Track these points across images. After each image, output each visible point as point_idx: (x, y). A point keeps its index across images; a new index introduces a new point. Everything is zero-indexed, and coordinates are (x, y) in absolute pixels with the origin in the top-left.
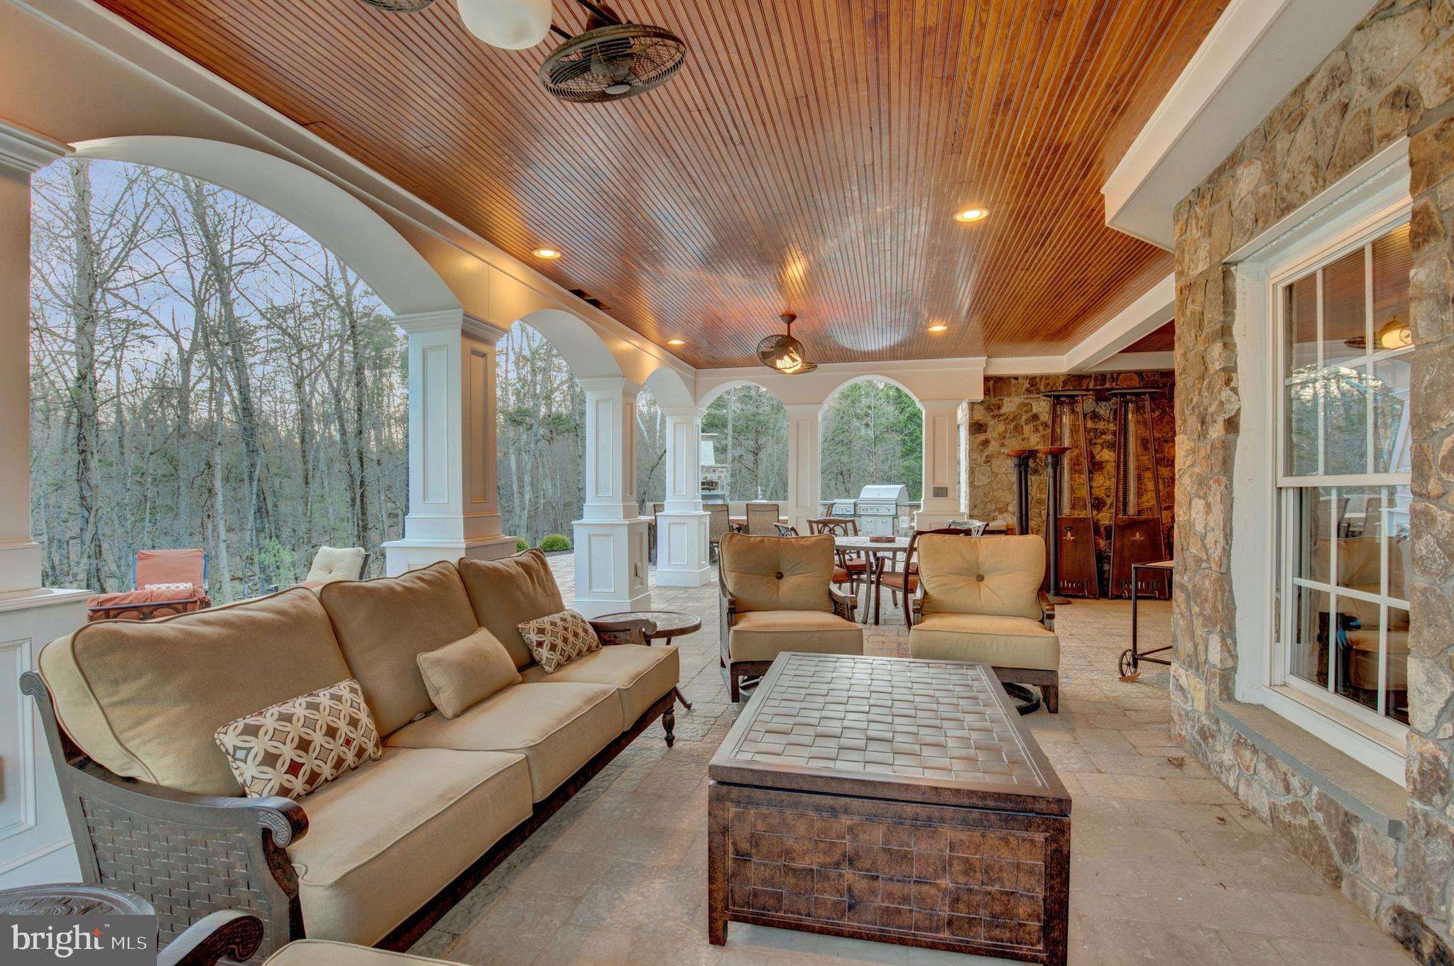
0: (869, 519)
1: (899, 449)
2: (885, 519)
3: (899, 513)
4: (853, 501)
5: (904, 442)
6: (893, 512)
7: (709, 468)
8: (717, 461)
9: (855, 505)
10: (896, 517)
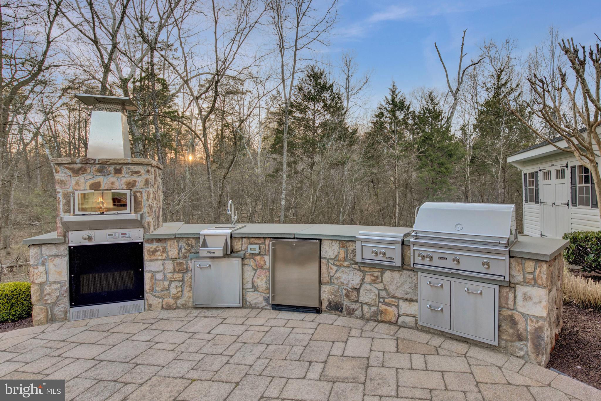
0: (437, 281)
2: (476, 287)
3: (518, 277)
6: (501, 270)
7: (106, 164)
9: (404, 245)
10: (507, 285)
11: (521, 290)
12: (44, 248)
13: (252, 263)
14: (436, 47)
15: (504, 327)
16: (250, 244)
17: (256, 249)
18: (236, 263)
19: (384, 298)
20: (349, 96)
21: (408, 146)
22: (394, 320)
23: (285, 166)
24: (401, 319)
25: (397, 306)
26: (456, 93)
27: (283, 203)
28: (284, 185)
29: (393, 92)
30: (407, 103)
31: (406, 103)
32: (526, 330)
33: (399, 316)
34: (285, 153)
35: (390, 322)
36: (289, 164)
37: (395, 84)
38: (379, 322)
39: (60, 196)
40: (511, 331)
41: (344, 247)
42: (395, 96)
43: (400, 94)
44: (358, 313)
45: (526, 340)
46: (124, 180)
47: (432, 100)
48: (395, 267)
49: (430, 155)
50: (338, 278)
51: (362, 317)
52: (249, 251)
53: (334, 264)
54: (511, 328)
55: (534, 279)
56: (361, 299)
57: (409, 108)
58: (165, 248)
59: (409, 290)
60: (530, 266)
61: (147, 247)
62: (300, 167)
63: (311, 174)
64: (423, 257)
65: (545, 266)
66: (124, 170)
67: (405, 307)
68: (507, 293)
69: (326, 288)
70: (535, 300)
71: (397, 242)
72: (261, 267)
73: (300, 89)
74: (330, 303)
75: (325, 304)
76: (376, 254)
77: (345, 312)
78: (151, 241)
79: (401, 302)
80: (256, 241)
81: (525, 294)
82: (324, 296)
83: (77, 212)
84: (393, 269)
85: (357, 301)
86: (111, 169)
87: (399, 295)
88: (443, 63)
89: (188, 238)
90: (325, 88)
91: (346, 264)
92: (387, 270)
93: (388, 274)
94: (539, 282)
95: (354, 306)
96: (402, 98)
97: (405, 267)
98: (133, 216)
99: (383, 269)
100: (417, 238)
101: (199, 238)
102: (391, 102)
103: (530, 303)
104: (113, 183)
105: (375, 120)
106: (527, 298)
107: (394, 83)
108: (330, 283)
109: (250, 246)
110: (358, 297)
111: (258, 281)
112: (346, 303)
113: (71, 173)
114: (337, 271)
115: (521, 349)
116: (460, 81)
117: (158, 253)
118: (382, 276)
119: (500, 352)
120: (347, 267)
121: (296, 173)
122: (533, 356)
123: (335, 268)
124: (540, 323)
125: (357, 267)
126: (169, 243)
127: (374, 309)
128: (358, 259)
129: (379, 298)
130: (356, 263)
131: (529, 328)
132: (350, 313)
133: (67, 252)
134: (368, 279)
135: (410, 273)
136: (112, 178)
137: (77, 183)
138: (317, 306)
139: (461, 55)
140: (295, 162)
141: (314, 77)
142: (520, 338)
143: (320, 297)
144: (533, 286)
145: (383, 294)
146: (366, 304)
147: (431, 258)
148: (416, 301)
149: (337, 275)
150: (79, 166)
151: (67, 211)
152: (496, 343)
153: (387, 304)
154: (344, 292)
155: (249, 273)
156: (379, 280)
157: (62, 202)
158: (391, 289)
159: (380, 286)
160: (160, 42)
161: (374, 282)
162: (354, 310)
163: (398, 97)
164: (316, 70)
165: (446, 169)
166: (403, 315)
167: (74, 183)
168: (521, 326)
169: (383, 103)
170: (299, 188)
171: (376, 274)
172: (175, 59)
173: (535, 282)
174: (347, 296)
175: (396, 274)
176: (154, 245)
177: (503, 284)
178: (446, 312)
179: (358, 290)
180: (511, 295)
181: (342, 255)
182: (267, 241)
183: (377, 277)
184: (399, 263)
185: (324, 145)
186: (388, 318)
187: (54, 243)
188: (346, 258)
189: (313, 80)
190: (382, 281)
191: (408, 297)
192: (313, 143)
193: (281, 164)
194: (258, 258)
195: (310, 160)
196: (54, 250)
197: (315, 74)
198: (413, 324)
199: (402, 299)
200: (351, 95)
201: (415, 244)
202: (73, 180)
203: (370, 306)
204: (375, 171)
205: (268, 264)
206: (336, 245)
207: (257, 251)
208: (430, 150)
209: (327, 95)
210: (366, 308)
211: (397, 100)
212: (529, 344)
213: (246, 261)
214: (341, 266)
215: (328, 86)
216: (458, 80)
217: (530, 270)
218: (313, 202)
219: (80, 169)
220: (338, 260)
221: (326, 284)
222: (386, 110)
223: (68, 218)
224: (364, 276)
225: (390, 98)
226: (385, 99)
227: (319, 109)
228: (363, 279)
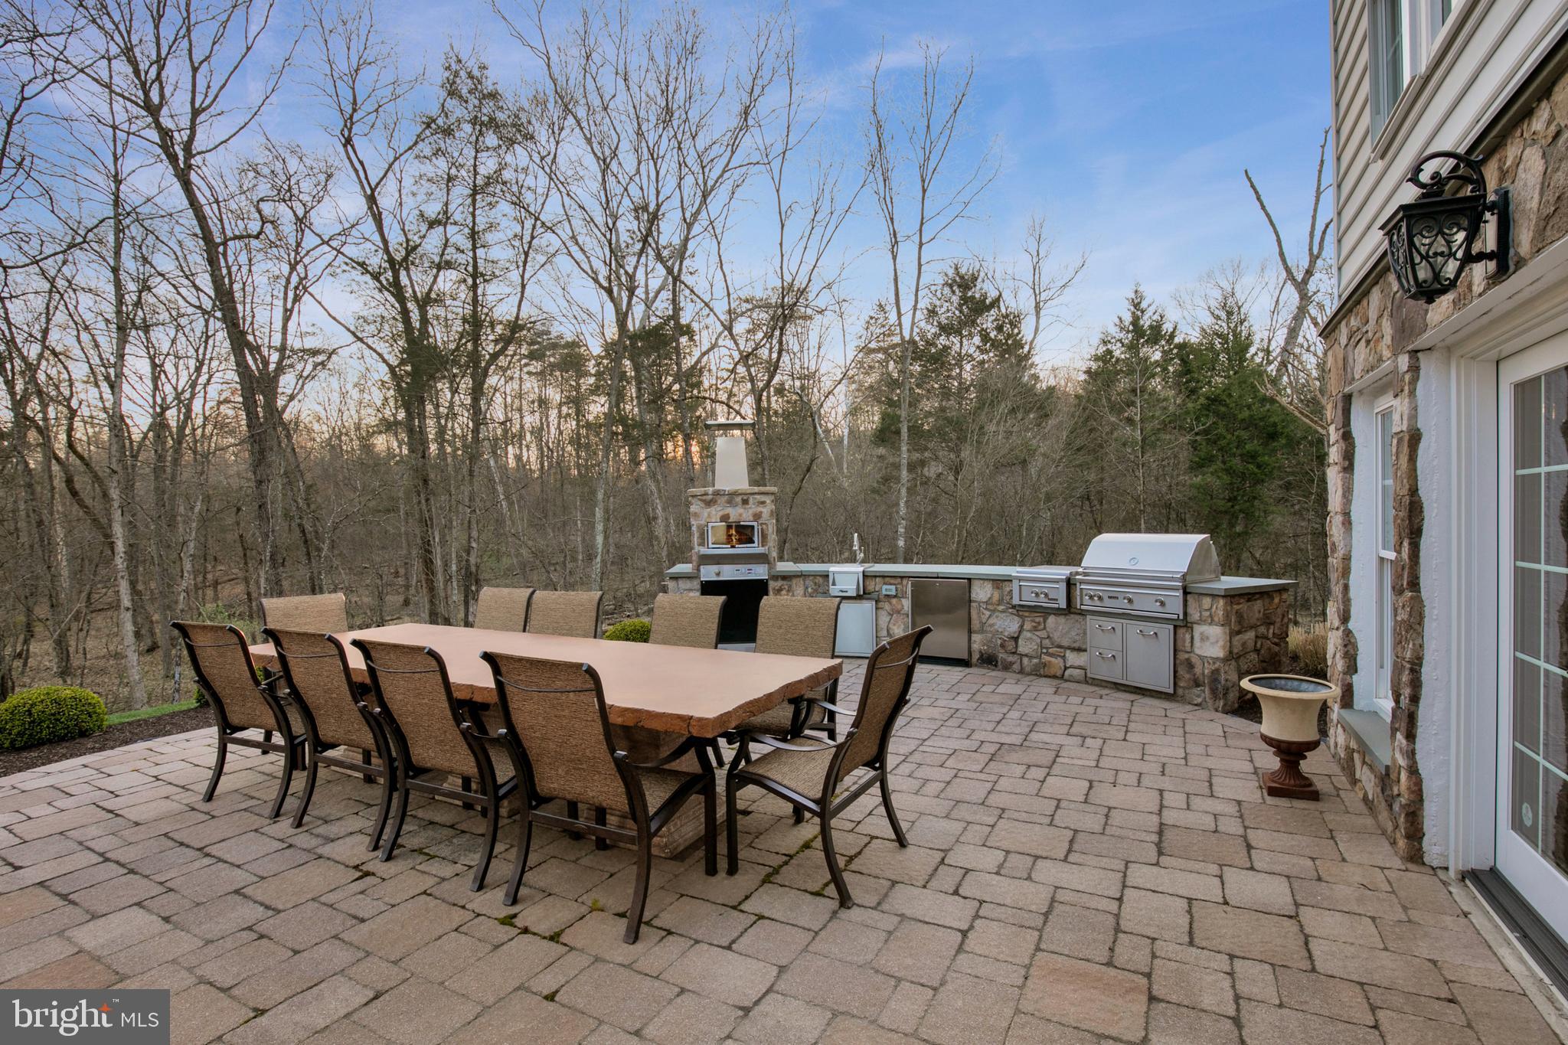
0: (1108, 624)
1: (1184, 455)
2: (1151, 628)
3: (1194, 615)
4: (1062, 572)
5: (1194, 445)
6: (1175, 607)
7: (733, 494)
8: (753, 482)
9: (1070, 583)
10: (1182, 624)
11: (1198, 630)
12: (680, 582)
13: (887, 606)
14: (1249, 179)
15: (1181, 671)
16: (885, 584)
17: (891, 590)
18: (868, 606)
19: (1047, 648)
20: (1042, 304)
21: (1167, 420)
22: (1059, 674)
23: (904, 473)
24: (1067, 673)
25: (1064, 658)
26: (1305, 281)
27: (901, 543)
28: (903, 511)
29: (1137, 306)
30: (1167, 327)
31: (1164, 327)
32: (1203, 674)
33: (1066, 668)
34: (904, 448)
35: (1054, 677)
36: (911, 467)
37: (1140, 289)
38: (1041, 676)
39: (694, 528)
40: (1187, 676)
41: (998, 588)
42: (1139, 313)
43: (1151, 310)
44: (1016, 667)
45: (1203, 685)
46: (751, 512)
47: (1229, 314)
48: (1059, 609)
49: (1220, 437)
50: (991, 625)
51: (1021, 672)
52: (884, 592)
53: (986, 609)
54: (1188, 672)
55: (1211, 616)
56: (1021, 649)
57: (1172, 336)
58: (790, 586)
59: (1077, 638)
60: (1207, 602)
61: (772, 585)
62: (932, 470)
63: (955, 485)
64: (1091, 597)
65: (1221, 602)
66: (751, 501)
67: (1072, 658)
68: (1184, 635)
69: (976, 637)
70: (1212, 640)
71: (1062, 580)
72: (898, 612)
73: (932, 312)
74: (982, 655)
75: (976, 657)
76: (1037, 595)
77: (1000, 667)
78: (775, 578)
79: (1068, 652)
80: (892, 581)
81: (1201, 634)
82: (975, 647)
83: (711, 546)
84: (1058, 612)
85: (1014, 653)
86: (739, 499)
87: (1065, 643)
88: (1268, 215)
89: (815, 576)
90: (980, 307)
91: (1001, 608)
92: (1050, 614)
93: (1051, 619)
94: (1216, 619)
95: (1011, 658)
96: (1156, 317)
97: (1073, 610)
98: (761, 550)
99: (1046, 612)
100: (1086, 574)
101: (828, 576)
102: (1131, 328)
103: (1208, 643)
104: (741, 515)
105: (1094, 366)
106: (1204, 638)
107: (1138, 284)
108: (982, 631)
109: (885, 587)
110: (1017, 647)
111: (895, 628)
112: (1002, 655)
113: (703, 505)
114: (990, 616)
115: (1199, 696)
116: (1315, 251)
117: (784, 592)
118: (1045, 622)
119: (1177, 701)
120: (1003, 612)
121: (925, 483)
122: (1210, 702)
123: (988, 613)
124: (1218, 664)
125: (1015, 612)
126: (794, 581)
127: (1035, 661)
128: (1016, 601)
129: (1042, 648)
130: (1014, 607)
131: (1206, 671)
132: (1007, 667)
133: (699, 587)
134: (1028, 626)
135: (1077, 617)
136: (740, 510)
137: (709, 516)
138: (965, 656)
139: (1318, 188)
140: (923, 463)
141: (959, 286)
142: (1197, 684)
143: (970, 647)
144: (1210, 624)
145: (1047, 642)
146: (1026, 655)
147: (1100, 598)
148: (1085, 650)
149: (991, 621)
150: (710, 497)
151: (702, 544)
152: (1171, 691)
153: (1051, 655)
154: (999, 642)
155: (884, 619)
156: (1042, 627)
157: (696, 535)
158: (1056, 636)
159: (1043, 634)
160: (665, 248)
161: (1035, 629)
162: (1012, 664)
163: (1146, 317)
164: (963, 271)
165: (1259, 467)
166: (1070, 667)
167: (706, 515)
168: (1198, 670)
169: (1114, 331)
170: (930, 514)
171: (1037, 620)
172: (691, 273)
173: (1212, 620)
174: (1002, 646)
175: (1062, 620)
176: (779, 583)
177: (1178, 623)
178: (1119, 659)
179: (1016, 639)
180: (1188, 636)
181: (996, 597)
182: (905, 581)
183: (1039, 623)
184: (1063, 604)
185: (982, 428)
186: (1052, 671)
187: (689, 577)
188: (1000, 602)
189: (957, 291)
190: (1045, 628)
191: (1076, 645)
192: (958, 425)
193: (897, 466)
194: (894, 601)
195: (952, 456)
196: (687, 584)
197: (962, 277)
198: (1082, 678)
199: (1069, 648)
200: (1046, 302)
201: (1082, 582)
202: (706, 512)
203: (1030, 657)
204: (1092, 477)
205: (906, 608)
206: (988, 586)
207: (893, 593)
208: (1221, 426)
209: (988, 321)
210: (1025, 660)
211: (1146, 322)
212: (1207, 690)
213: (881, 605)
214: (994, 611)
215: (988, 302)
216: (1311, 249)
217: (1206, 607)
218: (959, 542)
219: (711, 501)
220: (992, 604)
221: (976, 632)
222: (1119, 345)
223: (704, 551)
224: (1023, 621)
225: (1128, 318)
226: (1117, 321)
227: (971, 351)
228: (1022, 626)
